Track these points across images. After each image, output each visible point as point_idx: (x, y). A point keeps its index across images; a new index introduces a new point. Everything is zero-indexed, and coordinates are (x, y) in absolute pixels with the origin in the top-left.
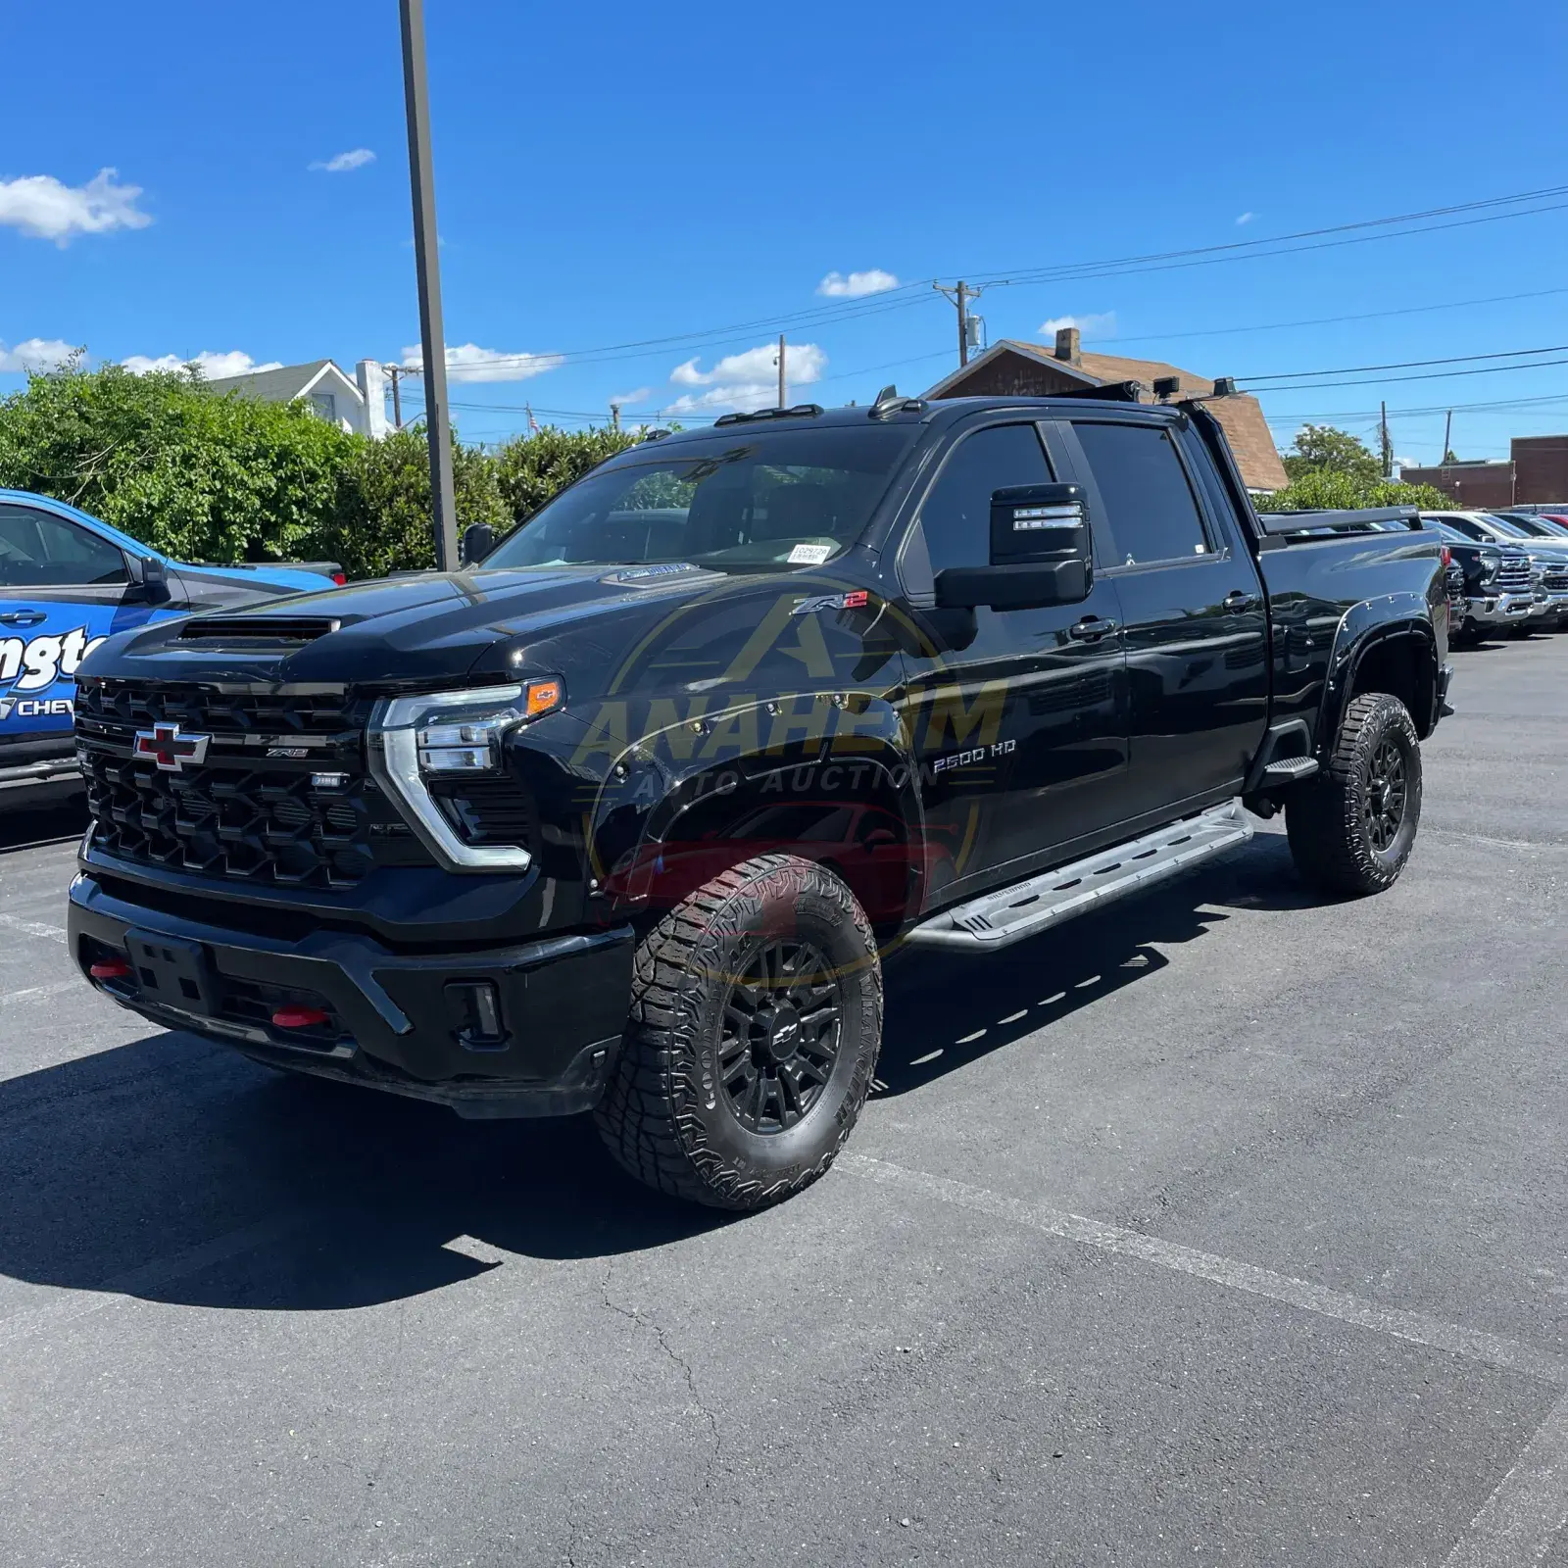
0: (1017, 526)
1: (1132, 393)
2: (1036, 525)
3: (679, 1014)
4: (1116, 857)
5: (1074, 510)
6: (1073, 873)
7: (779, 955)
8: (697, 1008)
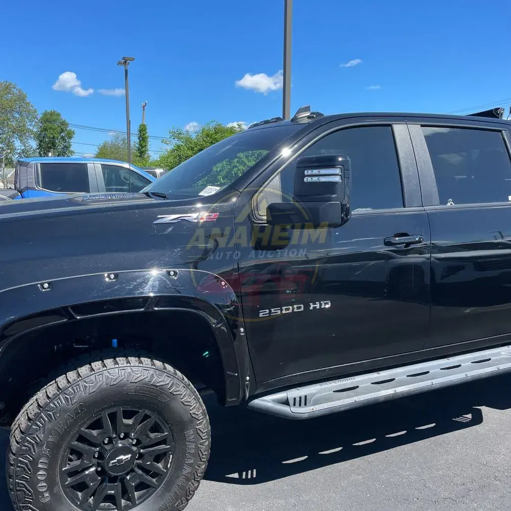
0: (305, 180)
1: (498, 114)
2: (315, 179)
3: (23, 448)
4: (428, 368)
5: (338, 171)
6: (391, 375)
7: (120, 415)
8: (35, 445)
